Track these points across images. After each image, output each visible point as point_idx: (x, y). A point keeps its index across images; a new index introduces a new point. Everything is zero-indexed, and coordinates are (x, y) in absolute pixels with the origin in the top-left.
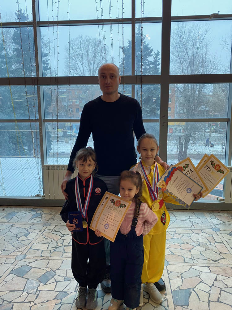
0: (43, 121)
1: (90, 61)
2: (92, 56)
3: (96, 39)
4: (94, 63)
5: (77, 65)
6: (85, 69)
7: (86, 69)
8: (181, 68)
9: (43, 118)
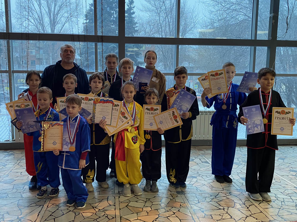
0: (12, 72)
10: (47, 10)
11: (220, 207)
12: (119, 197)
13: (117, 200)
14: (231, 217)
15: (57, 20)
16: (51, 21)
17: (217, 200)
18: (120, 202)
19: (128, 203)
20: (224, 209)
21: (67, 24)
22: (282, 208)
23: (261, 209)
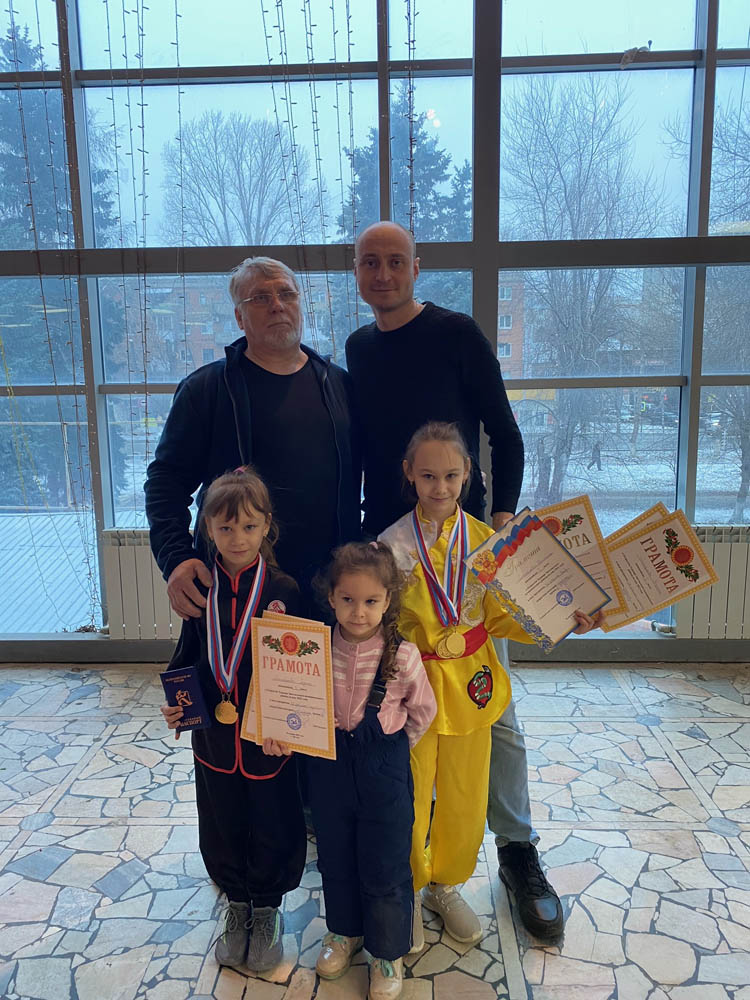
0: (100, 392)
1: (248, 195)
2: (255, 180)
3: (265, 123)
4: (261, 204)
5: (204, 208)
6: (232, 221)
7: (234, 221)
8: (541, 216)
9: (98, 382)
10: (241, 217)
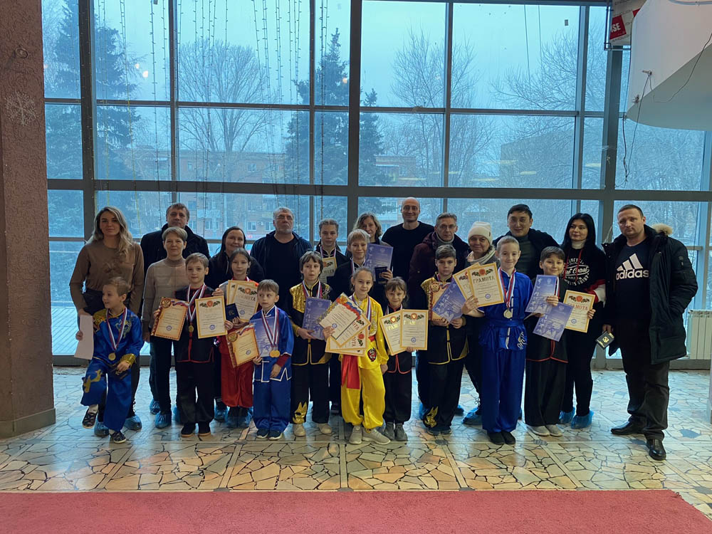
11: (501, 466)
12: (346, 445)
13: (343, 449)
14: (517, 480)
15: (237, 129)
16: (225, 131)
17: (499, 456)
18: (347, 453)
19: (358, 455)
20: (507, 469)
21: (254, 137)
22: (600, 470)
23: (567, 471)
